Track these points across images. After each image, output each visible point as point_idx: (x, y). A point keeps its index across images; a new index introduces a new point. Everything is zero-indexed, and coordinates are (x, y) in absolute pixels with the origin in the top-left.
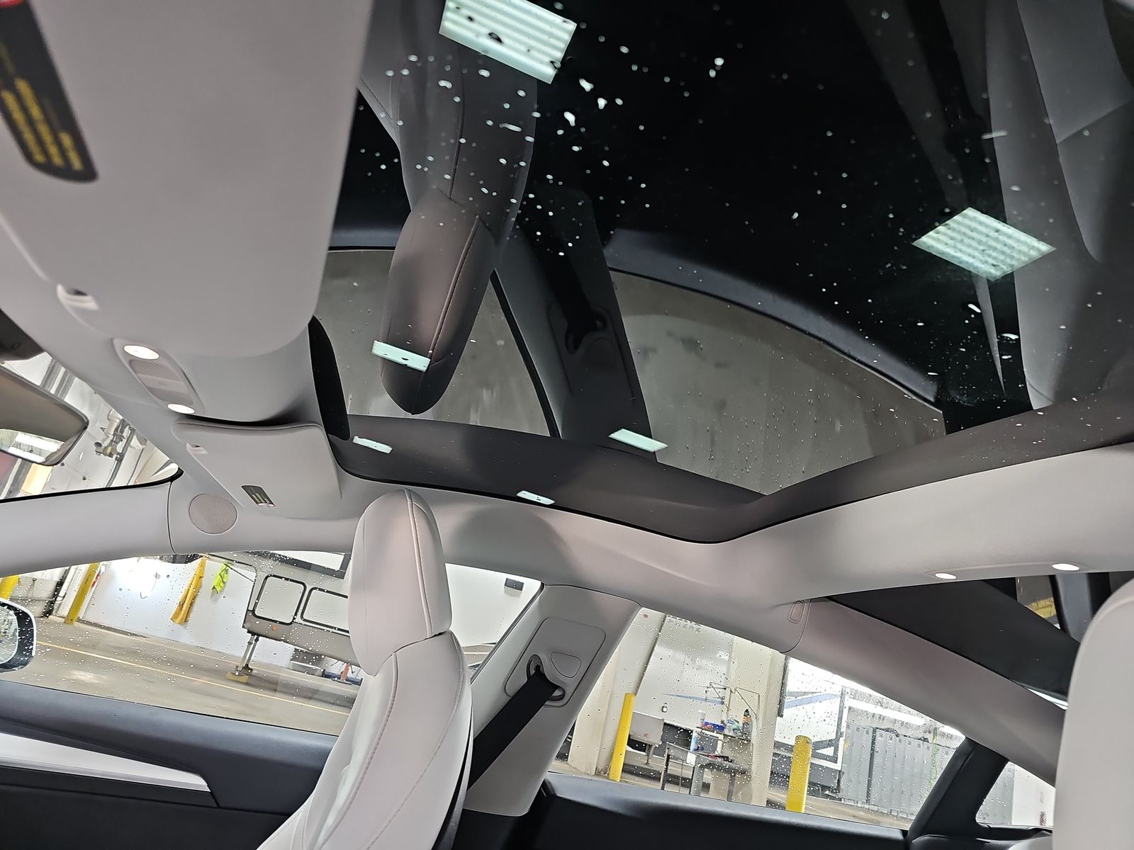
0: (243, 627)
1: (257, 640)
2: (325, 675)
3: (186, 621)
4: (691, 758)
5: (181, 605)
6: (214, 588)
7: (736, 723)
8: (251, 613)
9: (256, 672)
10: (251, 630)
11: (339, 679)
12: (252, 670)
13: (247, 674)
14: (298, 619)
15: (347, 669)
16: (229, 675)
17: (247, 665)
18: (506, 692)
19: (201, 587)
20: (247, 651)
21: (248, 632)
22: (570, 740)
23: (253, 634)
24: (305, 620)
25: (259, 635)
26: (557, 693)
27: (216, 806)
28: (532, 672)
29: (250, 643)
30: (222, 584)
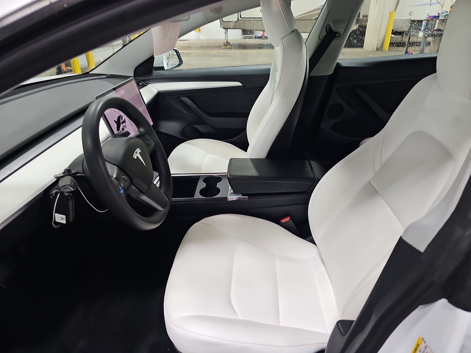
0: (221, 27)
1: (227, 31)
2: (256, 38)
4: (421, 34)
7: (446, 13)
10: (225, 27)
11: (262, 37)
12: (229, 43)
14: (240, 18)
15: (264, 33)
16: (224, 47)
17: (227, 41)
18: (320, 39)
20: (225, 37)
22: (364, 39)
23: (225, 29)
24: (242, 18)
25: (227, 29)
26: (338, 35)
27: (245, 88)
28: (328, 30)
29: (225, 33)
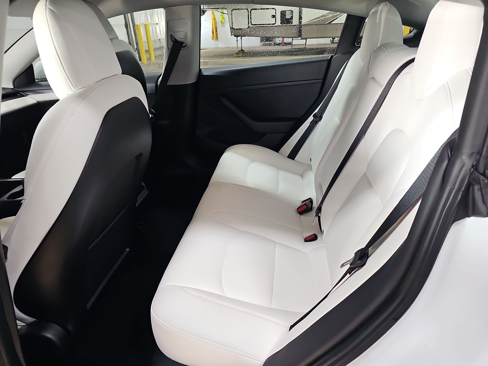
0: (232, 35)
2: (275, 44)
3: (217, 38)
5: (213, 32)
6: (221, 22)
8: (232, 28)
9: (246, 51)
11: (283, 44)
12: (244, 51)
13: (242, 53)
14: (250, 25)
15: (283, 40)
16: (235, 55)
17: (242, 49)
19: (216, 23)
21: (235, 36)
23: (237, 36)
24: (253, 25)
26: (184, 44)
30: (223, 19)
